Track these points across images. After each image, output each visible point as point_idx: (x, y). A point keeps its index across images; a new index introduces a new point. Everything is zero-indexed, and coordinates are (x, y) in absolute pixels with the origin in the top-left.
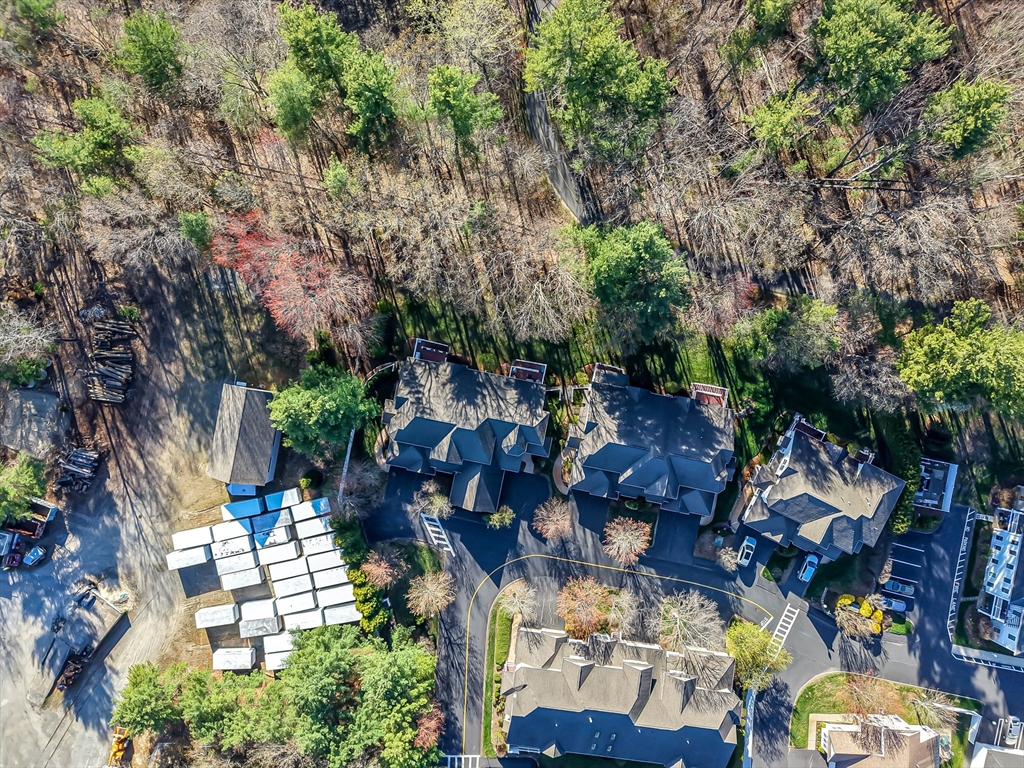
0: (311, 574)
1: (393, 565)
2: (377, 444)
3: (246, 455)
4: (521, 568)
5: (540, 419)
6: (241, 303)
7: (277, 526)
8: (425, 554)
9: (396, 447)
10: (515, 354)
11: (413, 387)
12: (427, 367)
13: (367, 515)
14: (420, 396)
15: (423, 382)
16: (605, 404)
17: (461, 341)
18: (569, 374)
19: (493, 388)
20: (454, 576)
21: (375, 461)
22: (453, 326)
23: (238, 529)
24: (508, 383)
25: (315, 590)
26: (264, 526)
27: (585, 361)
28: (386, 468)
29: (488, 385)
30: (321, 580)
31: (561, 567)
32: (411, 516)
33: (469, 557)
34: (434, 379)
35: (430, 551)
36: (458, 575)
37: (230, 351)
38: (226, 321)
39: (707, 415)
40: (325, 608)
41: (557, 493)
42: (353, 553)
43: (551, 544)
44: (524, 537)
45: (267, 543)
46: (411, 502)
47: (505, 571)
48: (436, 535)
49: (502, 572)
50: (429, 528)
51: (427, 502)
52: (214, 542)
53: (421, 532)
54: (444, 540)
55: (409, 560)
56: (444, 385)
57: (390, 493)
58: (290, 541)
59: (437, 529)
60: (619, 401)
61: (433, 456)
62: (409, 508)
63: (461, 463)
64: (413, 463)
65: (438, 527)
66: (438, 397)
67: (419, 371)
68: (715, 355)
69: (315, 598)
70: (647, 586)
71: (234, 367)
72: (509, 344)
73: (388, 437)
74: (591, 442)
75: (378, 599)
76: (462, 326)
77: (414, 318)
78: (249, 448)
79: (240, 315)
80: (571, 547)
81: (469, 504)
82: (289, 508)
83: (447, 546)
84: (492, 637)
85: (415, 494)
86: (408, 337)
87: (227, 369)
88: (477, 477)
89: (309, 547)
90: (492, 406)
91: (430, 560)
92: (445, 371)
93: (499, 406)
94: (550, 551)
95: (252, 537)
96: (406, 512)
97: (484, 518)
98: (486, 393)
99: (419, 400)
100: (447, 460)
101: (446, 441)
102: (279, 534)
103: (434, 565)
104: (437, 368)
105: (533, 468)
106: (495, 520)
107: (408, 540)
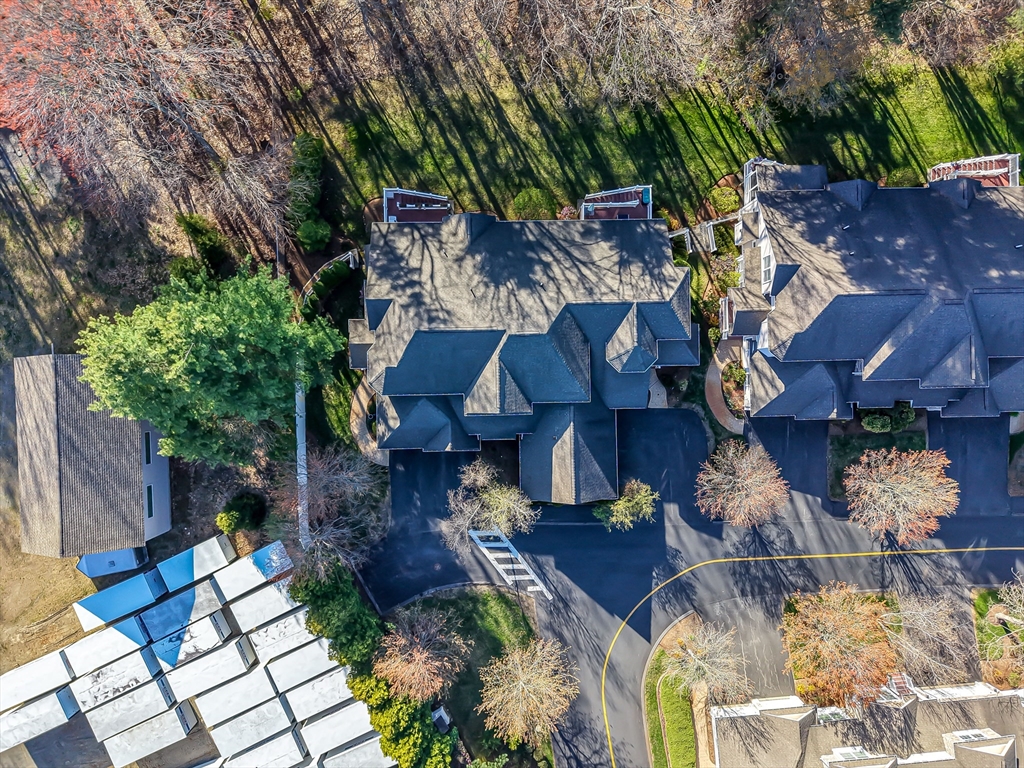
0: (281, 696)
1: (438, 649)
2: (353, 417)
3: (86, 492)
4: (683, 593)
5: (676, 286)
6: (30, 203)
7: (193, 618)
8: (495, 608)
9: (391, 412)
10: (579, 189)
11: (398, 277)
12: (417, 235)
13: (362, 559)
14: (417, 289)
15: (414, 263)
16: (799, 226)
17: (472, 189)
18: (692, 205)
19: (561, 248)
20: (561, 638)
21: (357, 451)
22: (450, 162)
23: (117, 642)
24: (587, 233)
25: (295, 727)
26: (167, 624)
27: (717, 173)
28: (381, 458)
29: (547, 243)
30: (304, 703)
31: (760, 574)
32: (454, 543)
33: (579, 594)
34: (435, 254)
35: (501, 597)
36: (566, 634)
37: (30, 302)
38: (11, 245)
39: (1004, 205)
40: (324, 756)
41: (722, 435)
42: (350, 642)
43: (732, 538)
44: (678, 533)
45: (181, 656)
46: (446, 514)
47: (655, 606)
48: (508, 568)
49: (649, 610)
50: (491, 556)
51: (477, 507)
52: (74, 679)
53: (477, 567)
54: (525, 572)
55: (469, 628)
56: (459, 260)
57: (399, 506)
58: (226, 641)
59: (506, 555)
60: (824, 215)
61: (471, 407)
62: (444, 526)
63: (529, 411)
64: (434, 435)
65: (506, 550)
66: (453, 285)
67: (402, 244)
68: (960, 107)
69: (300, 742)
70: (933, 575)
71: (46, 333)
72: (564, 173)
73: (372, 399)
74: (791, 310)
75: (423, 722)
76: (465, 156)
77: (371, 164)
78: (88, 478)
79: (35, 228)
80: (772, 532)
81: (563, 490)
82: (210, 577)
83: (532, 582)
84: (658, 736)
85: (451, 494)
86: (365, 201)
87: (34, 339)
88: (568, 435)
89: (266, 645)
90: (569, 281)
91: (506, 617)
92: (455, 234)
93: (583, 278)
94: (732, 550)
95: (147, 649)
96: (440, 536)
97: (597, 513)
98: (547, 258)
99: (417, 300)
100: (502, 408)
101: (491, 373)
102: (202, 632)
103: (516, 625)
104: (436, 234)
105: (664, 396)
106: (621, 513)
107: (456, 588)
